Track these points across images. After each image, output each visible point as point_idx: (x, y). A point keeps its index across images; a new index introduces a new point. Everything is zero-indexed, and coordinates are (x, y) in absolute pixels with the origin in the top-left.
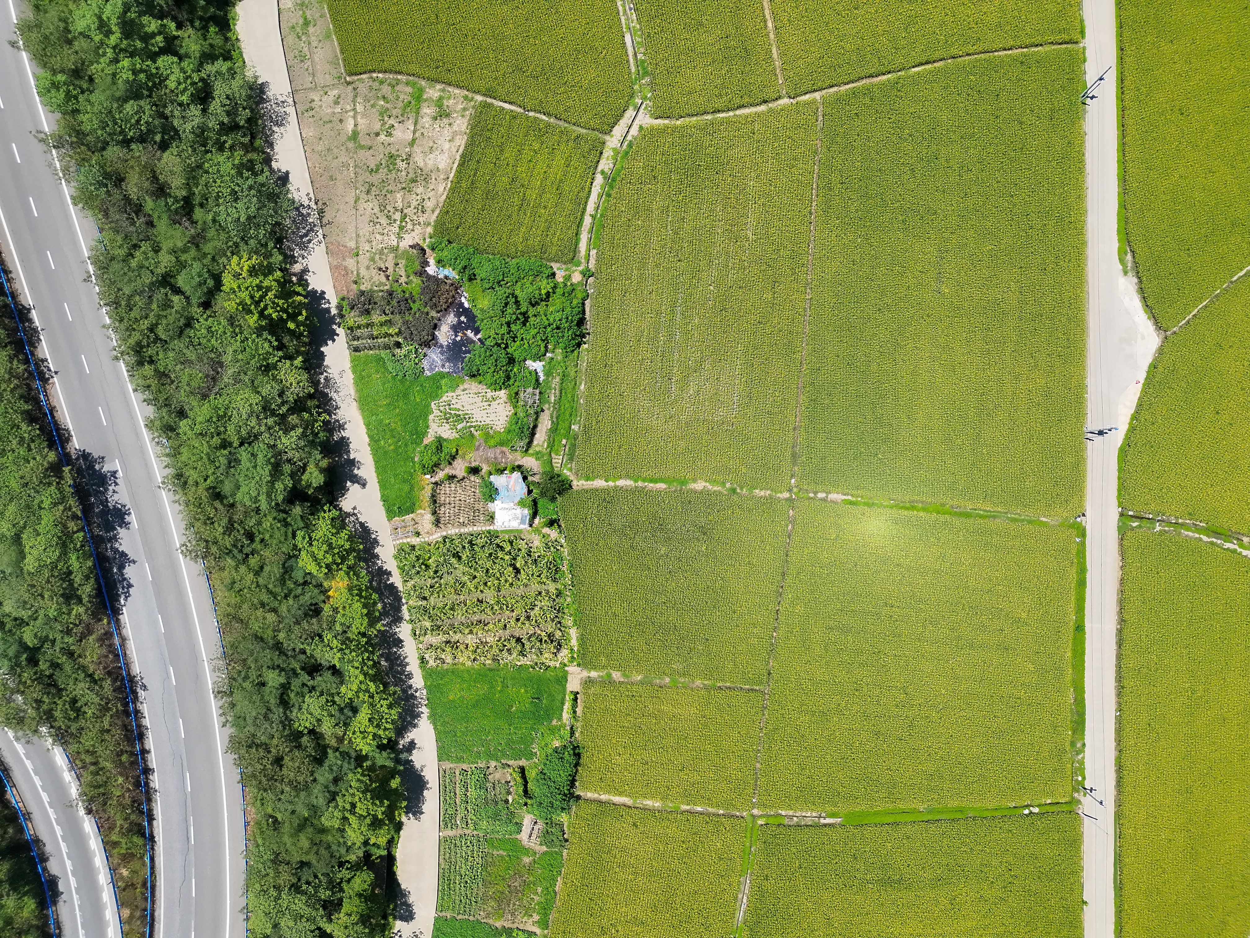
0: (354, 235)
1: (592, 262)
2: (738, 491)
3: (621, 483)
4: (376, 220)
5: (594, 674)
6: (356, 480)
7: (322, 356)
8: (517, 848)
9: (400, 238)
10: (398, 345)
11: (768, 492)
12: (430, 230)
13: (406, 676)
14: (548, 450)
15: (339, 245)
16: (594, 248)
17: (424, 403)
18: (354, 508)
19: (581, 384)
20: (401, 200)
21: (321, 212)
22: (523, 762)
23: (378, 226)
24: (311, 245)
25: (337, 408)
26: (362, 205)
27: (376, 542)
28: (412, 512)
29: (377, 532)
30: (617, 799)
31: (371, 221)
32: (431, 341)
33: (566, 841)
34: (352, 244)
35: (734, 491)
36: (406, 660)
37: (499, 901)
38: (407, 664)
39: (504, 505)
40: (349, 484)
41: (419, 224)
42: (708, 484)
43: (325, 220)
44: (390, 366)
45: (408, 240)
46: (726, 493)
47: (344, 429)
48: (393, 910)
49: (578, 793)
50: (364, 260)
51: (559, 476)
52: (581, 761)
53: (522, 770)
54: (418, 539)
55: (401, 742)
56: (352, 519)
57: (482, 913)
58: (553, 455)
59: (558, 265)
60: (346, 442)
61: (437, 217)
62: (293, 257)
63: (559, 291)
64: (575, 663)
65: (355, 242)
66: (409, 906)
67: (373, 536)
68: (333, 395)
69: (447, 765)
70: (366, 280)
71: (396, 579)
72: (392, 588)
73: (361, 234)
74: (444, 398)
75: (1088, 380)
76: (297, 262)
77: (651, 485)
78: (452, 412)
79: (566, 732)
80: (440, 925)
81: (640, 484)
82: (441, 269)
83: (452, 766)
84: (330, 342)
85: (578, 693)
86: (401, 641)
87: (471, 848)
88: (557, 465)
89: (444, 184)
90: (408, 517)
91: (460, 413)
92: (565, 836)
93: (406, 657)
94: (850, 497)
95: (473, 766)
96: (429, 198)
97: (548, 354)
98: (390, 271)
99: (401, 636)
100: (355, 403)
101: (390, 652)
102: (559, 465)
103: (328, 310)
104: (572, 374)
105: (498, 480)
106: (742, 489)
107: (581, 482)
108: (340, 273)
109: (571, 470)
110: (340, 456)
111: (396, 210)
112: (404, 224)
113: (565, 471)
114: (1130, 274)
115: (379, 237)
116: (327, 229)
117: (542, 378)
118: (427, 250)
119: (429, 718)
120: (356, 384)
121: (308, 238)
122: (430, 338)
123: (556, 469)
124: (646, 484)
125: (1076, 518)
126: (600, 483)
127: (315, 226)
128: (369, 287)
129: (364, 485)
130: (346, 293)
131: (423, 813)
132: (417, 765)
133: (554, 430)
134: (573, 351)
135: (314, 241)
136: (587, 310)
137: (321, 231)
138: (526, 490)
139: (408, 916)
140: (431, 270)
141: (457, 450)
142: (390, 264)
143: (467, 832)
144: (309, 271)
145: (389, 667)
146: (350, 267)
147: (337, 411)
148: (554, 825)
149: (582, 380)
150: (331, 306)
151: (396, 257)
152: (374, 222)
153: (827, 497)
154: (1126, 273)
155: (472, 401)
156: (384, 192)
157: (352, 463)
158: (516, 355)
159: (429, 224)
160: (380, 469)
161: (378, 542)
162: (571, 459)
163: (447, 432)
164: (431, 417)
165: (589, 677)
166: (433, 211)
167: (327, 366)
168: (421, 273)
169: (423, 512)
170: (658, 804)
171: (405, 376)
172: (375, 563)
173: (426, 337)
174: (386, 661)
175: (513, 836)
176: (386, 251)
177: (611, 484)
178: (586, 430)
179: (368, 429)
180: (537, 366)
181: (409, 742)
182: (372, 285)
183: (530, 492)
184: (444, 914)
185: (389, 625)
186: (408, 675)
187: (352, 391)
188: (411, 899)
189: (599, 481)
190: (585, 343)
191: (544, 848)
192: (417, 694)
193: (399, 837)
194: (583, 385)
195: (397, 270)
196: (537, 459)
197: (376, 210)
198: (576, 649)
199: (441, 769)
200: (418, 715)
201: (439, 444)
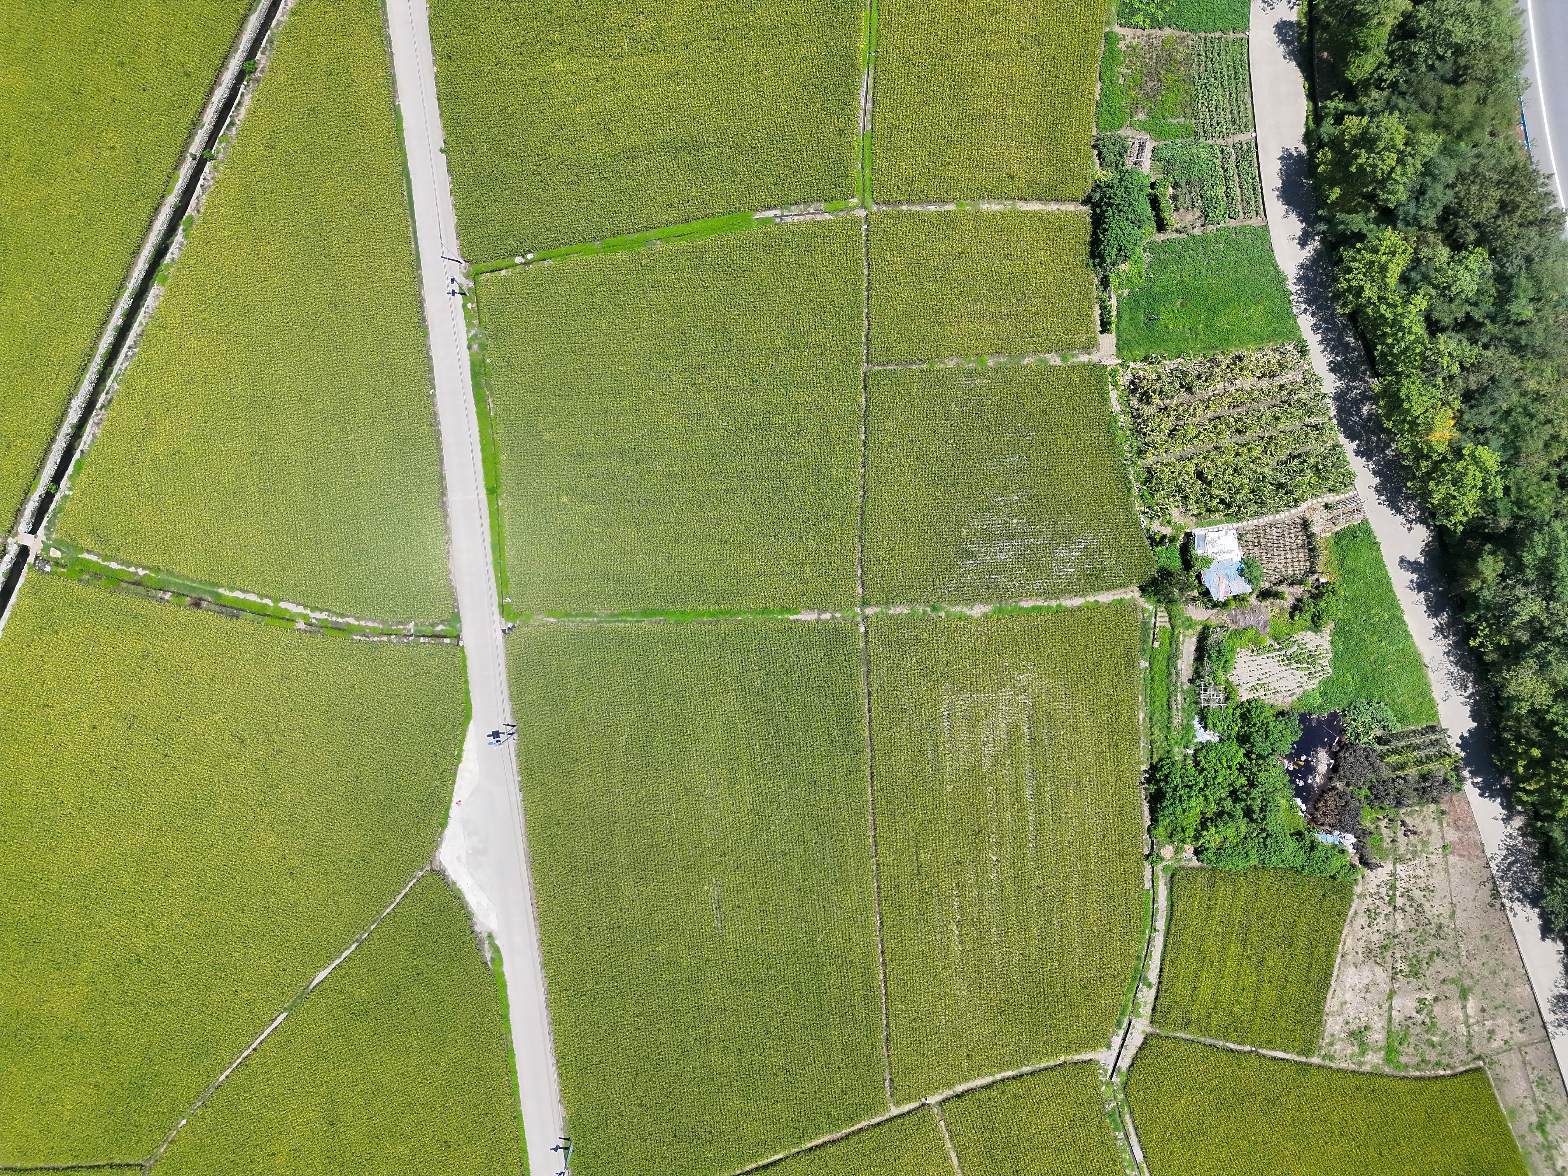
0: (1451, 871)
1: (1148, 874)
2: (929, 609)
3: (1078, 602)
4: (1426, 893)
5: (1084, 358)
6: (1413, 566)
7: (1474, 716)
8: (1156, 128)
9: (1393, 874)
10: (1380, 740)
11: (891, 612)
12: (1358, 889)
13: (1321, 328)
14: (1177, 632)
15: (1469, 857)
16: (1149, 890)
17: (1341, 673)
18: (1409, 529)
19: (1144, 719)
20: (1398, 922)
21: (1496, 894)
22: (1161, 237)
23: (1423, 886)
24: (1504, 852)
25: (1447, 653)
26: (1446, 910)
27: (1379, 490)
28: (1337, 533)
29: (1379, 503)
30: (1035, 206)
31: (1432, 891)
32: (1340, 751)
33: (1094, 147)
34: (1452, 859)
35: (934, 609)
36: (1323, 347)
37: (1170, 59)
38: (1321, 342)
39: (1227, 556)
40: (1422, 560)
41: (1371, 895)
42: (968, 613)
43: (1489, 885)
44: (1390, 714)
45: (1382, 874)
46: (944, 605)
47: (1437, 627)
48: (1302, 34)
49: (1087, 209)
50: (1436, 842)
51: (1159, 601)
52: (1088, 249)
53: (1161, 226)
54: (1326, 500)
55: (1317, 243)
56: (1412, 516)
57: (1190, 42)
58: (1168, 626)
59: (1191, 865)
60: (1431, 611)
61: (1350, 906)
62: (1523, 835)
63: (1191, 833)
64: (1109, 368)
65: (1449, 862)
66: (1282, 41)
67: (1383, 498)
68: (1455, 669)
69: (1256, 222)
70: (1430, 816)
71: (1349, 447)
72: (1351, 435)
73: (1443, 873)
74: (1316, 681)
75: (519, 799)
76: (1518, 829)
77: (1039, 603)
78: (1306, 666)
79: (1114, 281)
80: (1242, 21)
81: (1054, 603)
82: (1337, 843)
83: (1249, 222)
84: (1466, 735)
85: (1101, 332)
86: (1331, 370)
87: (1214, 122)
88: (1162, 614)
89: (1346, 948)
90: (1342, 525)
91: (1295, 666)
92: (1096, 152)
93: (1323, 351)
94: (792, 618)
95: (1222, 224)
96: (1363, 928)
97: (1192, 752)
98: (1401, 831)
99: (1333, 376)
100: (1426, 662)
101: (1344, 354)
102: (1159, 614)
103: (1473, 774)
104: (1156, 731)
105: (1241, 587)
106: (925, 612)
107: (1129, 596)
108: (1464, 821)
109: (1143, 610)
110: (1436, 593)
111: (1402, 909)
112: (1391, 893)
113: (1151, 607)
114: (485, 935)
115: (1420, 872)
116: (1486, 874)
117: (1196, 722)
118: (1357, 863)
119: (1285, 279)
120: (1427, 685)
121: (1509, 861)
122: (1341, 754)
123: (1163, 609)
124: (1046, 604)
125: (514, 626)
126: (1105, 598)
127: (1502, 877)
128: (1425, 809)
129: (1402, 560)
130: (1454, 798)
131: (1280, 159)
132: (1293, 217)
133: (1172, 658)
134: (1161, 760)
135: (1500, 859)
136: (1147, 813)
137: (1494, 872)
138: (1205, 579)
139: (1282, 28)
140: (1349, 840)
141: (1292, 617)
142: (1402, 839)
143: (1220, 141)
144: (1503, 819)
145: (1343, 336)
146: (1452, 831)
147: (1446, 650)
148: (1114, 165)
149: (1143, 725)
150: (1470, 780)
151: (1395, 850)
152: (1429, 890)
153: (819, 615)
154: (490, 936)
155: (1283, 682)
156: (1420, 929)
157: (1421, 587)
158: (1235, 746)
159: (1359, 896)
160: (1385, 582)
161: (1377, 491)
162: (1145, 623)
163: (1310, 639)
164: (1330, 656)
165: (1089, 354)
166: (1356, 913)
167: (1466, 704)
168: (1361, 835)
169: (1323, 535)
170: (985, 207)
171: (1368, 704)
172: (1377, 464)
173: (1348, 754)
174: (1348, 343)
175: (1162, 143)
176: (1409, 856)
177: (1091, 599)
178: (1131, 663)
179: (1406, 631)
180: (1204, 736)
181: (1307, 244)
182: (1421, 811)
183: (1199, 577)
184: (1239, 35)
185: (1349, 389)
186: (1318, 329)
187: (1431, 676)
188: (1281, 49)
189: (1105, 600)
190: (1145, 771)
191: (1121, 132)
192: (1303, 306)
193: (1307, 123)
194: (1141, 719)
195: (1392, 835)
196: (1189, 619)
197: (1426, 907)
198: (1110, 387)
199: (1263, 216)
200: (1299, 280)
201: (1316, 623)
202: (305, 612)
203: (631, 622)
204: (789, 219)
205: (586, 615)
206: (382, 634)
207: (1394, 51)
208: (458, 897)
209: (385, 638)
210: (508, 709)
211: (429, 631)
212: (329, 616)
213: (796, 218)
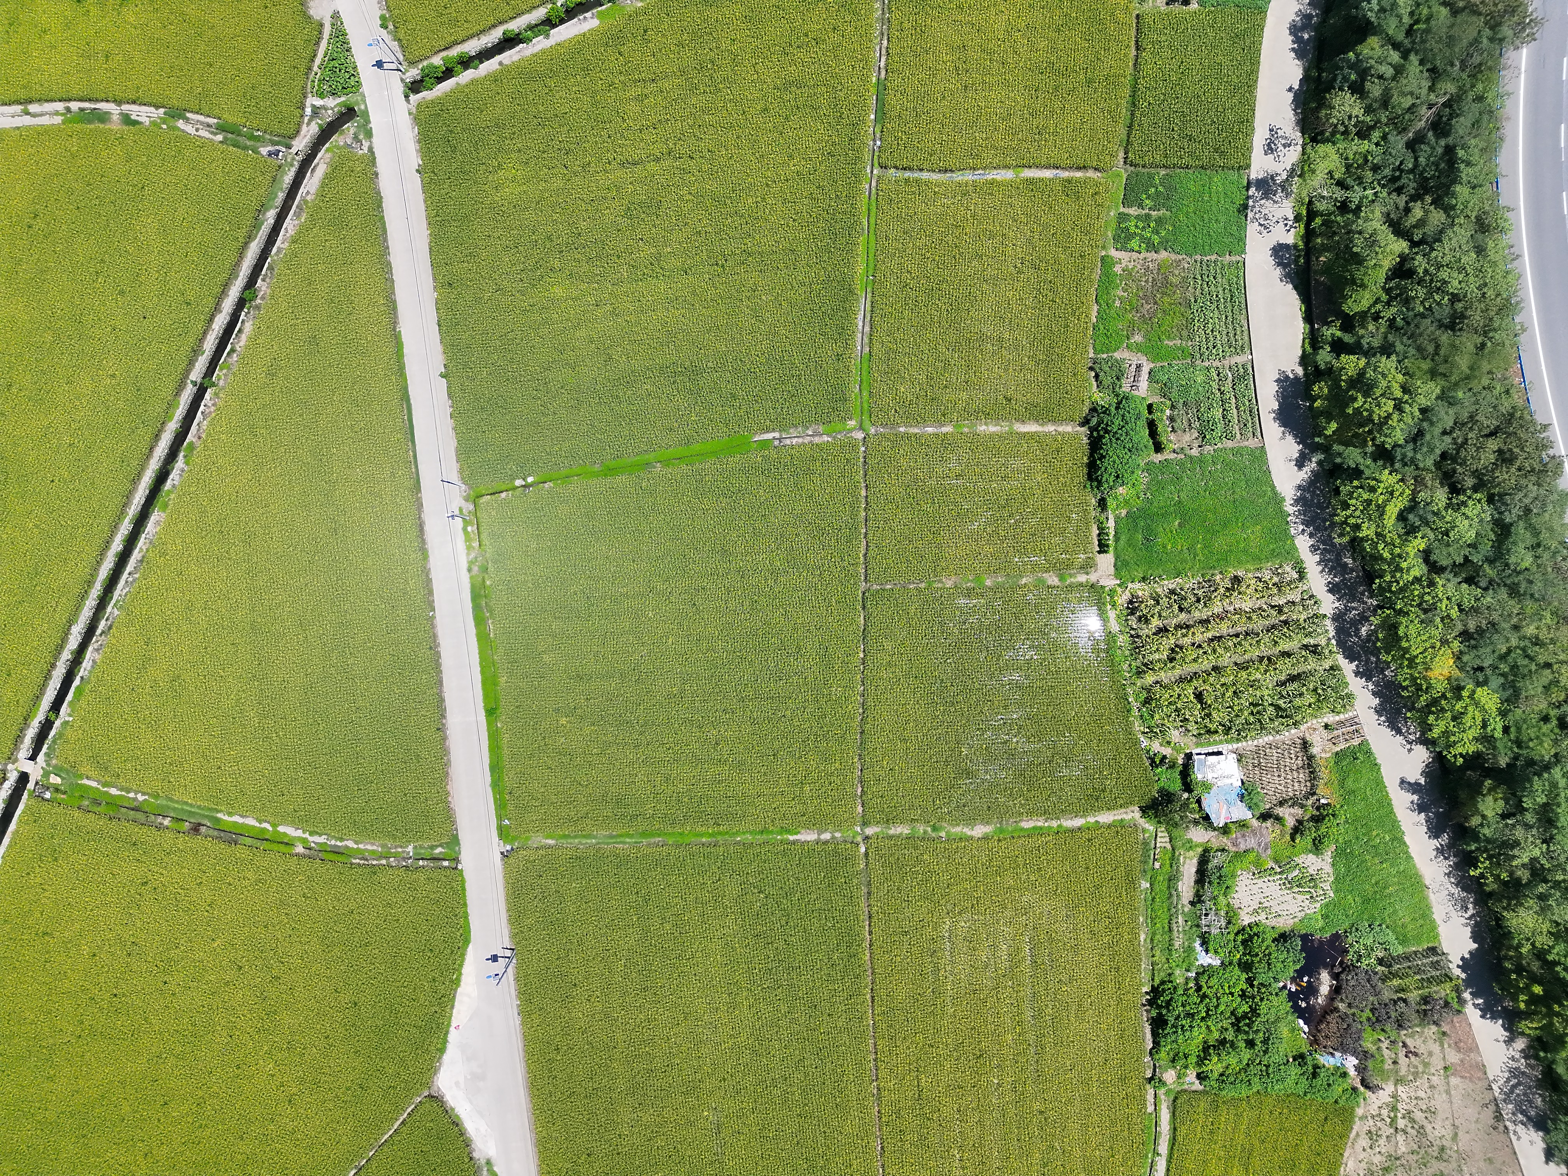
0: (1452, 1092)
1: (1150, 1098)
2: (929, 829)
3: (1078, 822)
4: (1428, 1115)
5: (1082, 578)
6: (1414, 787)
7: (1475, 937)
8: (1152, 350)
9: (1394, 1096)
10: (1380, 961)
11: (892, 832)
12: (1360, 1112)
13: (1319, 549)
14: (1177, 853)
15: (1470, 1078)
16: (1151, 1114)
17: (1342, 895)
18: (1410, 750)
19: (1145, 940)
20: (1400, 1144)
21: (1499, 1117)
22: (1159, 457)
23: (1424, 1107)
24: (1507, 1075)
25: (1448, 875)
26: (1448, 1133)
27: (1379, 712)
28: (1337, 753)
29: (1379, 724)
30: (1032, 428)
31: (1434, 1113)
32: (1342, 972)
33: (1091, 369)
34: (1454, 1081)
35: (934, 829)
36: (1321, 568)
37: (1166, 283)
38: (1319, 563)
39: (1228, 781)
40: (1422, 781)
41: (1373, 1117)
42: (969, 833)
43: (1492, 1107)
44: (1391, 937)
45: (1384, 1096)
46: (944, 824)
47: (1437, 849)
48: (1299, 256)
49: (1084, 430)
50: (1437, 1063)
51: (1159, 822)
52: (1085, 471)
53: (1158, 448)
54: (1325, 720)
55: (1314, 465)
56: (1412, 737)
57: (1186, 266)
58: (1168, 846)
59: (1194, 1088)
60: (1432, 832)
61: (1352, 1128)
62: (1526, 1058)
63: (1193, 1059)
64: (1107, 589)
65: (1451, 1084)
66: (1279, 264)
67: (1383, 718)
68: (1456, 891)
69: (1252, 443)
70: (1431, 1038)
71: (1348, 668)
72: (1351, 656)
73: (1444, 1095)
74: (1318, 905)
75: (518, 1022)
76: (1520, 1052)
77: (1040, 824)
78: (1307, 890)
79: (1111, 503)
80: (1239, 244)
81: (1054, 824)
82: (1339, 1065)
83: (1246, 443)
84: (1467, 956)
85: (1099, 552)
86: (1330, 591)
87: (1210, 345)
88: (1163, 834)
89: (1348, 1170)
90: (1342, 746)
91: (1296, 889)
92: (1093, 374)
93: (1322, 572)
94: (791, 838)
95: (1219, 445)
96: (1364, 1150)
97: (1194, 975)
98: (1402, 1053)
99: (1331, 597)
100: (1427, 883)
101: (1343, 575)
102: (1159, 834)
103: (1474, 995)
104: (1158, 953)
105: (1241, 812)
106: (925, 832)
107: (1130, 817)
108: (1465, 1043)
109: (1144, 831)
110: (1437, 814)
111: (1403, 1130)
112: (1392, 1115)
113: (1151, 828)
114: (483, 1162)
115: (1421, 1094)
116: (1488, 1096)
117: (1197, 945)
118: (1359, 1086)
119: (1283, 499)
120: (1429, 907)
121: (1511, 1083)
122: (1343, 976)
123: (1163, 829)
124: (1046, 824)
125: (512, 849)
126: (1106, 818)
127: (1505, 1100)
128: (1426, 1030)
129: (1403, 782)
130: (1455, 1020)
131: (1276, 381)
132: (1290, 439)
133: (1173, 879)
134: (1163, 982)
135: (1502, 1082)
136: (1149, 1036)
137: (1497, 1095)
138: (1205, 804)
139: (1279, 251)
140: (1351, 1062)
141: (1293, 839)
142: (1403, 1061)
143: (1217, 363)
144: (1505, 1042)
145: (1341, 556)
146: (1453, 1052)
147: (1447, 871)
148: (1111, 387)
149: (1143, 946)
150: (1472, 1002)
151: (1397, 1072)
152: (1431, 1112)
153: (819, 835)
154: (488, 1162)
155: (1284, 906)
156: (1422, 1152)
157: (1421, 808)
158: (1237, 971)
159: (1361, 1118)
160: (1385, 803)
161: (1377, 711)
162: (1145, 843)
163: (1312, 863)
164: (1332, 879)
165: (1087, 574)
166: (1358, 1135)
167: (1467, 925)
168: (1364, 1056)
169: (1323, 755)
170: (982, 428)
171: (1370, 926)
172: (1377, 684)
173: (1349, 977)
174: (1346, 564)
175: (1159, 364)
176: (1411, 1077)
177: (1091, 820)
178: (1132, 883)
179: (1407, 852)
180: (1205, 959)
181: (1304, 466)
182: (1423, 1032)
183: (1199, 801)
184: (1234, 258)
185: (1348, 610)
186: (1316, 550)
187: (1432, 897)
188: (1278, 272)
189: (1106, 821)
190: (1147, 993)
191: (1117, 355)
192: (1301, 527)
193: (1303, 346)
194: (1142, 940)
195: (1393, 1056)
196: (1190, 841)
197: (1428, 1128)
198: (1109, 607)
199: (1260, 438)
200: (1297, 501)
201: (1317, 846)
202: (304, 836)
203: (629, 843)
204: (788, 442)
205: (585, 837)
206: (381, 857)
207: (1391, 289)
208: (456, 1123)
209: (384, 862)
210: (506, 932)
211: (427, 853)
212: (327, 839)
213: (795, 441)
